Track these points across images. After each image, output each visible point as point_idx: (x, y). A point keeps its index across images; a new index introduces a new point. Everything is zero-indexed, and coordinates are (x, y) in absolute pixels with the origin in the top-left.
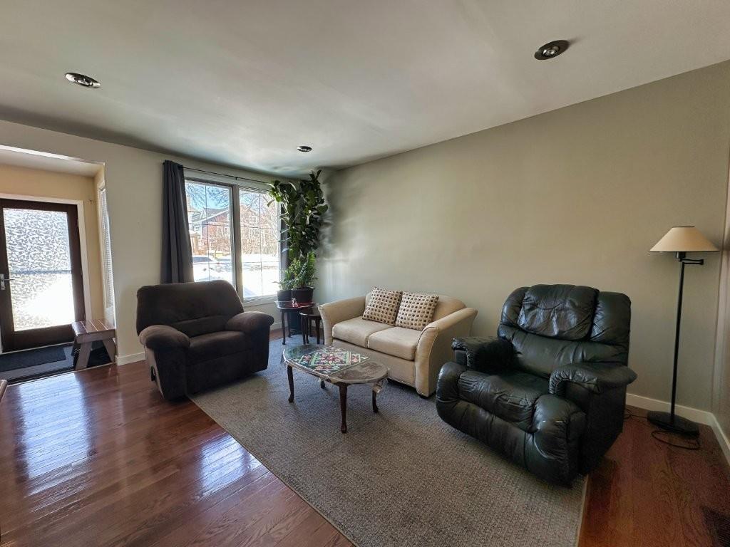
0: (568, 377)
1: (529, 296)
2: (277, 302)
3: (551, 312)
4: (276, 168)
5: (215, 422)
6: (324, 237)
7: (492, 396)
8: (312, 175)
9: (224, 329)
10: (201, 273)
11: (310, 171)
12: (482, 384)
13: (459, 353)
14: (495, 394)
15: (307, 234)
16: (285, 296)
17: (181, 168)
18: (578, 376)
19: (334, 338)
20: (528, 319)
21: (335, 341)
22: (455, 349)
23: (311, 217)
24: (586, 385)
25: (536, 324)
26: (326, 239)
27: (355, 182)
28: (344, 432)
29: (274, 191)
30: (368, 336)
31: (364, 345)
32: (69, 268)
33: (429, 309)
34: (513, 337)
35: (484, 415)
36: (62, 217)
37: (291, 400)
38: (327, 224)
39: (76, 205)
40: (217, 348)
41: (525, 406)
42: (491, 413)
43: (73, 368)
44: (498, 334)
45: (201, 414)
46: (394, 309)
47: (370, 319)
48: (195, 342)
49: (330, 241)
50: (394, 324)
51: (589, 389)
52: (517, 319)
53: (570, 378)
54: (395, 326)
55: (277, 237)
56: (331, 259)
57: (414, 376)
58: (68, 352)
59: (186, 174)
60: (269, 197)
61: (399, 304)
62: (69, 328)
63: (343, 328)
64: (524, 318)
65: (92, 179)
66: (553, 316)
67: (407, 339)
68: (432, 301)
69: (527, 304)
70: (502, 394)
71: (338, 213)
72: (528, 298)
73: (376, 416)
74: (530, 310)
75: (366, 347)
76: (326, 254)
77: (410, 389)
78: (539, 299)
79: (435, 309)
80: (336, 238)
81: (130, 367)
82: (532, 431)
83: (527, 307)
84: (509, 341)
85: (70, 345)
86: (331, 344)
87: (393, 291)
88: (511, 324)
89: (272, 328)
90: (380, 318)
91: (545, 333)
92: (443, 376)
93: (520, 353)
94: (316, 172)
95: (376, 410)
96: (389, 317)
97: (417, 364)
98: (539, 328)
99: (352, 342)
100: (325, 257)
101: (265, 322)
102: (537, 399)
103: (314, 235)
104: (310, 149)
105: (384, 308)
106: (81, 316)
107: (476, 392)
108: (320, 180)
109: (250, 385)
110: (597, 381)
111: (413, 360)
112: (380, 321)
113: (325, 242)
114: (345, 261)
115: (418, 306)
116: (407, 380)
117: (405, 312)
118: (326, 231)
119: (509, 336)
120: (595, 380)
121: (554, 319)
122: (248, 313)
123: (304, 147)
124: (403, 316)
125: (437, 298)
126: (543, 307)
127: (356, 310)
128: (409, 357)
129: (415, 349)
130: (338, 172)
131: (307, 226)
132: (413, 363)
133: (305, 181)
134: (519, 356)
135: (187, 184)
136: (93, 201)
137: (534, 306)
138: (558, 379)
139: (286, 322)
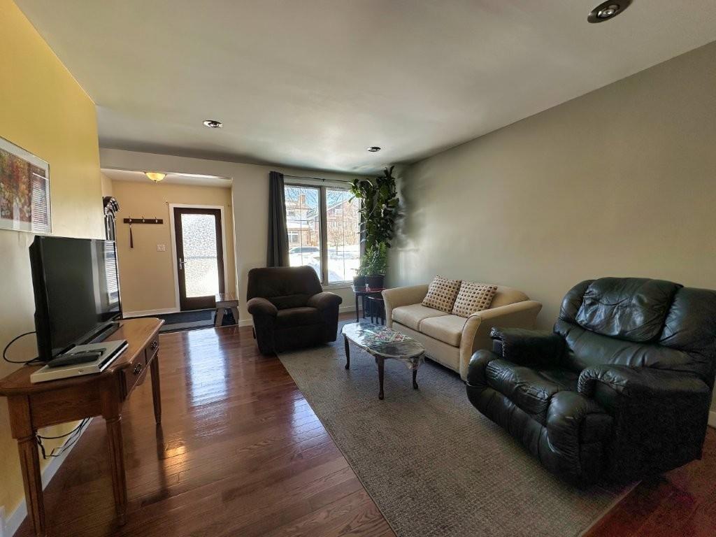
0: (597, 376)
1: (591, 290)
2: (353, 286)
3: (614, 308)
4: (355, 168)
5: (288, 374)
6: (398, 229)
7: (512, 384)
8: (386, 172)
9: (305, 306)
10: (295, 261)
11: (383, 168)
12: (505, 373)
13: (497, 343)
14: (516, 383)
15: (381, 227)
16: (359, 282)
17: (282, 176)
18: (608, 376)
19: (393, 321)
20: (588, 315)
21: (394, 323)
22: (493, 338)
23: (385, 210)
24: (614, 387)
25: (596, 321)
26: (400, 230)
27: (428, 174)
28: (381, 398)
29: (354, 188)
30: (420, 321)
31: (416, 328)
32: (216, 256)
33: (485, 299)
34: (568, 333)
35: (509, 404)
36: (212, 218)
37: (347, 367)
38: (401, 216)
39: (220, 210)
40: (297, 320)
41: (542, 399)
42: (514, 403)
43: (214, 326)
44: (554, 329)
45: (282, 366)
46: (452, 297)
47: (429, 306)
48: (281, 313)
49: (404, 232)
50: (450, 312)
51: (617, 391)
52: (576, 314)
53: (599, 377)
54: (451, 314)
55: (357, 229)
56: (404, 249)
57: (459, 362)
58: (213, 314)
59: (286, 180)
60: (349, 194)
61: (457, 293)
62: (213, 298)
63: (401, 312)
64: (583, 314)
65: (228, 189)
66: (615, 314)
67: (454, 325)
68: (489, 291)
69: (587, 299)
70: (523, 384)
71: (411, 205)
72: (590, 292)
73: (415, 392)
74: (591, 304)
75: (419, 330)
76: (401, 244)
78: (602, 294)
79: (493, 297)
80: (410, 229)
81: (247, 328)
82: (545, 424)
83: (588, 302)
84: (563, 338)
85: (214, 310)
86: (391, 327)
87: (452, 280)
88: (570, 320)
89: (342, 308)
90: (437, 305)
91: (605, 332)
92: (474, 361)
93: (572, 351)
94: (389, 167)
95: (416, 387)
96: (445, 305)
97: (462, 351)
98: (598, 325)
99: (408, 325)
100: (401, 247)
101: (336, 301)
102: (555, 393)
103: (389, 226)
104: (379, 148)
105: (442, 296)
106: (222, 290)
107: (499, 379)
108: (395, 175)
109: (321, 351)
110: (627, 383)
111: (458, 347)
112: (438, 309)
113: (399, 233)
114: (417, 251)
115: (474, 295)
116: (453, 366)
117: (461, 301)
118: (400, 222)
119: (562, 332)
120: (624, 382)
121: (617, 316)
122: (326, 293)
123: (373, 148)
124: (460, 305)
125: (495, 289)
126: (605, 302)
127: (416, 297)
128: (454, 343)
129: (459, 336)
130: (410, 166)
131: (382, 219)
132: (456, 349)
133: (381, 178)
134: (572, 354)
135: (286, 188)
136: (230, 206)
137: (595, 301)
138: (586, 377)
139: (360, 306)
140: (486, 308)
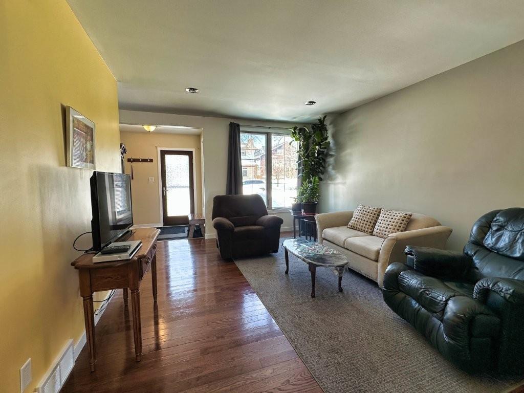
0: (488, 286)
1: (498, 218)
2: (291, 211)
3: (518, 234)
4: (295, 118)
5: (242, 275)
6: (329, 166)
7: (417, 289)
8: (320, 120)
9: (255, 224)
10: (248, 190)
11: (318, 117)
12: (413, 281)
14: (421, 289)
15: (315, 164)
16: (297, 208)
17: (238, 125)
18: (498, 286)
19: (324, 239)
20: (494, 239)
21: (324, 241)
22: (407, 254)
23: (318, 151)
24: (502, 295)
25: (501, 244)
26: (331, 167)
27: (354, 121)
28: (313, 297)
29: (294, 133)
30: (346, 239)
31: (342, 245)
32: (189, 186)
33: (401, 223)
34: (475, 254)
35: (415, 304)
36: (186, 158)
37: (287, 272)
38: (332, 156)
39: (192, 152)
40: (249, 234)
41: (441, 301)
42: (419, 304)
43: (187, 237)
44: (464, 250)
45: (237, 269)
46: (373, 221)
47: (353, 228)
48: (237, 229)
49: (334, 169)
50: (371, 233)
51: (505, 297)
52: (484, 238)
53: (491, 286)
54: (372, 235)
55: (296, 166)
56: (333, 182)
57: (377, 273)
58: (186, 229)
59: (241, 129)
60: (289, 139)
61: (377, 218)
62: (187, 217)
63: (330, 232)
64: (490, 238)
65: (198, 136)
66: (519, 239)
67: (374, 244)
68: (405, 217)
69: (494, 225)
70: (427, 289)
71: (339, 146)
72: (497, 219)
73: (340, 294)
74: (497, 230)
75: (345, 247)
76: (331, 178)
77: (373, 283)
78: (507, 221)
79: (408, 222)
80: (340, 166)
81: (211, 240)
82: (442, 320)
83: (495, 228)
84: (471, 257)
85: (187, 226)
86: (322, 243)
87: (374, 207)
88: (478, 243)
89: (283, 228)
90: (360, 228)
91: (508, 253)
92: (388, 271)
93: (477, 269)
94: (322, 117)
95: (341, 290)
96: (367, 227)
97: (380, 264)
98: (502, 248)
99: (335, 242)
100: (330, 180)
101: (279, 222)
102: (452, 297)
103: (321, 163)
104: (315, 102)
105: (364, 221)
106: (193, 211)
107: (408, 285)
108: (327, 123)
109: (267, 259)
110: (513, 292)
111: (377, 261)
112: (361, 231)
113: (330, 169)
114: (344, 184)
115: (392, 220)
116: (372, 276)
117: (381, 225)
118: (331, 160)
119: (470, 253)
120: (511, 291)
121: (520, 241)
122: (270, 215)
123: (310, 102)
124: (379, 228)
125: (411, 216)
126: (510, 229)
127: (343, 221)
128: (373, 257)
129: (378, 252)
130: (340, 115)
131: (316, 158)
132: (376, 263)
133: (315, 125)
134: (477, 271)
136: (199, 149)
137: (501, 228)
138: (480, 286)
139: (297, 226)
140: (402, 231)
